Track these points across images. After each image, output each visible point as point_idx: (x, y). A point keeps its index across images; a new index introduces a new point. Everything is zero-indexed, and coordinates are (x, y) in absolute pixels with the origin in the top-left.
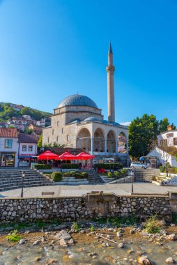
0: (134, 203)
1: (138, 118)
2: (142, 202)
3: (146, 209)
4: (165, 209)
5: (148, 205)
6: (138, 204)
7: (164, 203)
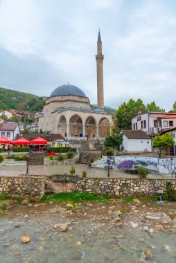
0: (9, 184)
1: (124, 103)
2: (17, 182)
3: (19, 189)
4: (36, 190)
5: (22, 185)
6: (13, 184)
7: (36, 184)
